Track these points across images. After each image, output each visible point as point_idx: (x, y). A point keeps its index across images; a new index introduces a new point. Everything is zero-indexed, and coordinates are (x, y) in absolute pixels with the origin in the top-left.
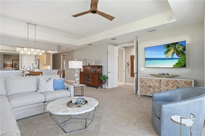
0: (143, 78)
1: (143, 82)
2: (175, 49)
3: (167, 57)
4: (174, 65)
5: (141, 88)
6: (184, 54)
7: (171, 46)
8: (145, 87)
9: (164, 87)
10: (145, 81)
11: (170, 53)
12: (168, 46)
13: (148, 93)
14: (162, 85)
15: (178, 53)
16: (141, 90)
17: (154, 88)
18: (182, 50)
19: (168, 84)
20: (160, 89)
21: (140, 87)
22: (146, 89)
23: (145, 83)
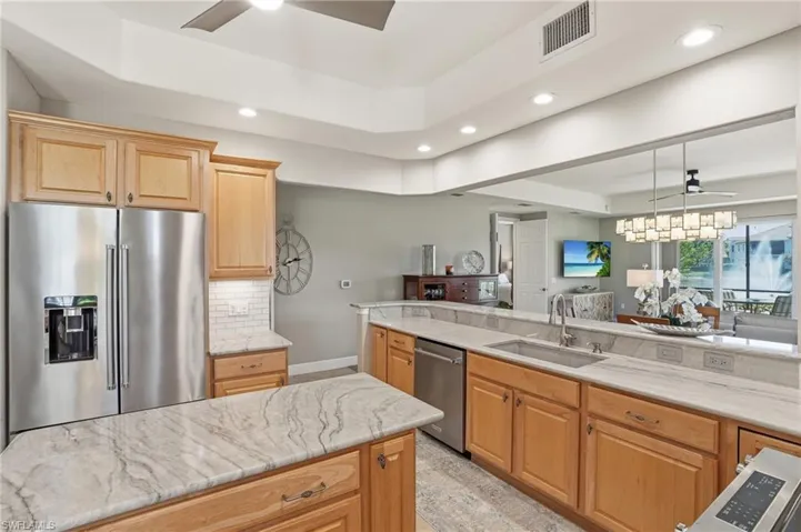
2: (599, 250)
3: (589, 262)
4: (598, 273)
6: (609, 258)
7: (595, 246)
11: (594, 257)
12: (592, 245)
15: (603, 257)
18: (607, 252)
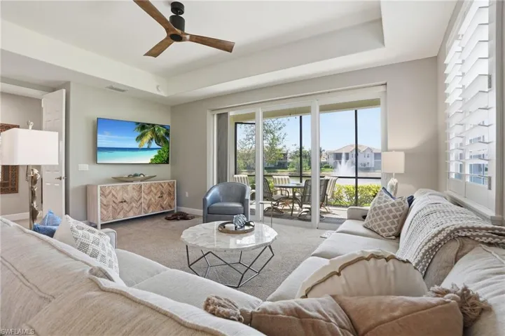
0: (109, 187)
1: (108, 195)
2: (153, 133)
3: (140, 146)
4: (152, 160)
5: (103, 210)
6: (167, 142)
7: (147, 128)
8: (114, 205)
9: (145, 196)
10: (113, 192)
11: (146, 139)
12: (143, 127)
13: (119, 216)
14: (143, 193)
15: (158, 140)
16: (105, 212)
17: (131, 203)
18: (164, 135)
19: (151, 191)
20: (140, 202)
21: (101, 207)
22: (115, 209)
23: (113, 195)
